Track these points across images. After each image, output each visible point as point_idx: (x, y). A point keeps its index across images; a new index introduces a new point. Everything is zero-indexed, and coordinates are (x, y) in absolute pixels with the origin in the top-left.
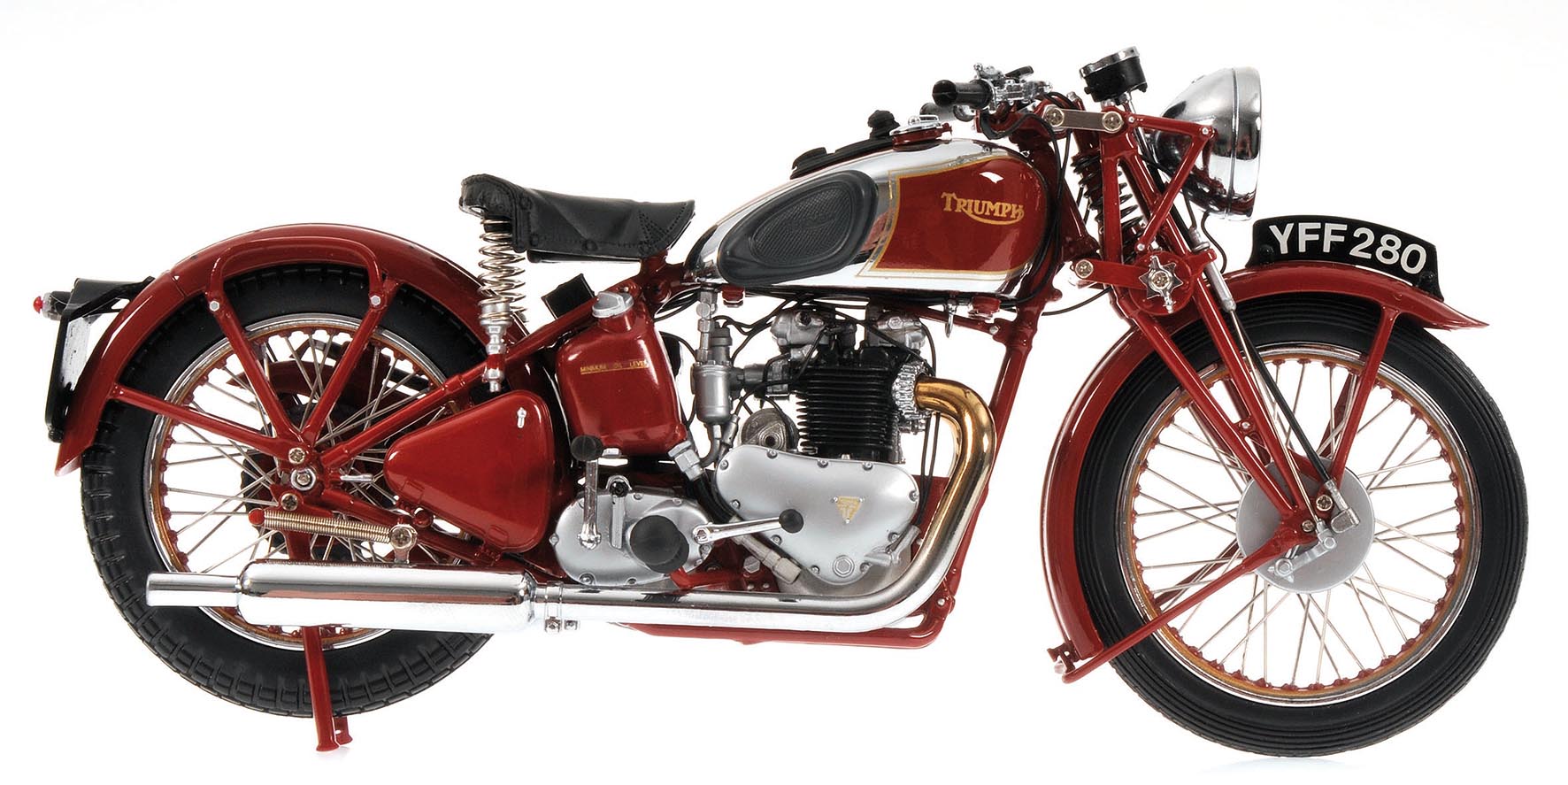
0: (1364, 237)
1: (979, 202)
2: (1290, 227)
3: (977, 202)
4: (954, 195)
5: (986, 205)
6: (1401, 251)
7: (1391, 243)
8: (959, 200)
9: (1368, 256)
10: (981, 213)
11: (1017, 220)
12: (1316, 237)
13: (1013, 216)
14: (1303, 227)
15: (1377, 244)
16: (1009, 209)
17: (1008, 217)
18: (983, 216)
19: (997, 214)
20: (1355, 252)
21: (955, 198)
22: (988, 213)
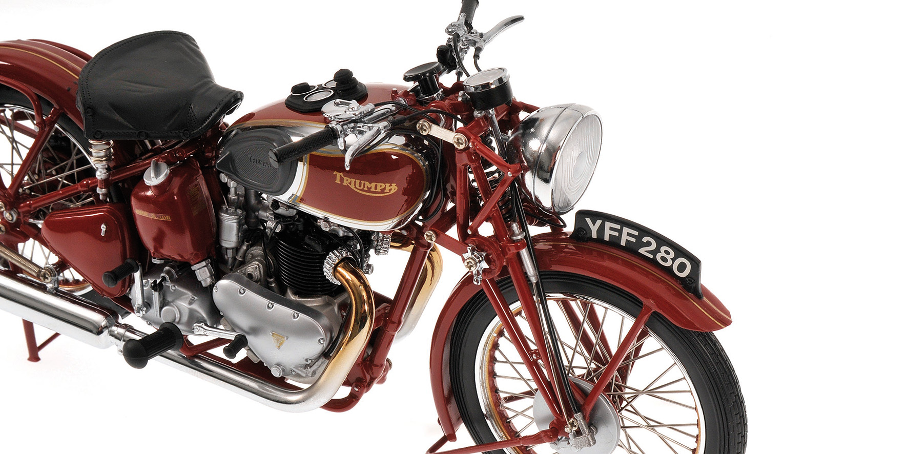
0: (649, 244)
1: (359, 181)
2: (599, 222)
3: (358, 182)
4: (341, 174)
5: (364, 184)
6: (673, 260)
7: (667, 252)
8: (345, 178)
9: (651, 256)
10: (362, 188)
11: (390, 193)
12: (617, 234)
13: (387, 190)
14: (608, 225)
15: (657, 250)
16: (383, 187)
17: (383, 191)
18: (362, 190)
19: (373, 189)
20: (642, 251)
21: (343, 176)
22: (366, 189)
